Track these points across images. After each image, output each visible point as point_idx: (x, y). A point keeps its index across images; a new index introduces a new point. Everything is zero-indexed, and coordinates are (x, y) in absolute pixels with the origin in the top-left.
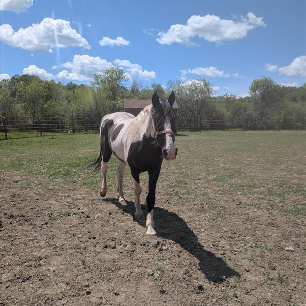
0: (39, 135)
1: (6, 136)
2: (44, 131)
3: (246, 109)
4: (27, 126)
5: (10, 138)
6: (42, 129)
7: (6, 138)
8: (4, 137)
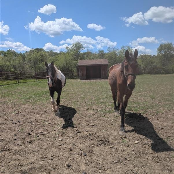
0: (36, 80)
1: (18, 81)
2: (38, 79)
3: (153, 62)
4: (32, 76)
5: (20, 83)
6: (37, 77)
7: (18, 83)
8: (17, 82)
